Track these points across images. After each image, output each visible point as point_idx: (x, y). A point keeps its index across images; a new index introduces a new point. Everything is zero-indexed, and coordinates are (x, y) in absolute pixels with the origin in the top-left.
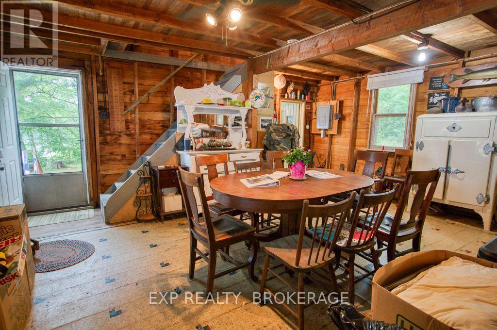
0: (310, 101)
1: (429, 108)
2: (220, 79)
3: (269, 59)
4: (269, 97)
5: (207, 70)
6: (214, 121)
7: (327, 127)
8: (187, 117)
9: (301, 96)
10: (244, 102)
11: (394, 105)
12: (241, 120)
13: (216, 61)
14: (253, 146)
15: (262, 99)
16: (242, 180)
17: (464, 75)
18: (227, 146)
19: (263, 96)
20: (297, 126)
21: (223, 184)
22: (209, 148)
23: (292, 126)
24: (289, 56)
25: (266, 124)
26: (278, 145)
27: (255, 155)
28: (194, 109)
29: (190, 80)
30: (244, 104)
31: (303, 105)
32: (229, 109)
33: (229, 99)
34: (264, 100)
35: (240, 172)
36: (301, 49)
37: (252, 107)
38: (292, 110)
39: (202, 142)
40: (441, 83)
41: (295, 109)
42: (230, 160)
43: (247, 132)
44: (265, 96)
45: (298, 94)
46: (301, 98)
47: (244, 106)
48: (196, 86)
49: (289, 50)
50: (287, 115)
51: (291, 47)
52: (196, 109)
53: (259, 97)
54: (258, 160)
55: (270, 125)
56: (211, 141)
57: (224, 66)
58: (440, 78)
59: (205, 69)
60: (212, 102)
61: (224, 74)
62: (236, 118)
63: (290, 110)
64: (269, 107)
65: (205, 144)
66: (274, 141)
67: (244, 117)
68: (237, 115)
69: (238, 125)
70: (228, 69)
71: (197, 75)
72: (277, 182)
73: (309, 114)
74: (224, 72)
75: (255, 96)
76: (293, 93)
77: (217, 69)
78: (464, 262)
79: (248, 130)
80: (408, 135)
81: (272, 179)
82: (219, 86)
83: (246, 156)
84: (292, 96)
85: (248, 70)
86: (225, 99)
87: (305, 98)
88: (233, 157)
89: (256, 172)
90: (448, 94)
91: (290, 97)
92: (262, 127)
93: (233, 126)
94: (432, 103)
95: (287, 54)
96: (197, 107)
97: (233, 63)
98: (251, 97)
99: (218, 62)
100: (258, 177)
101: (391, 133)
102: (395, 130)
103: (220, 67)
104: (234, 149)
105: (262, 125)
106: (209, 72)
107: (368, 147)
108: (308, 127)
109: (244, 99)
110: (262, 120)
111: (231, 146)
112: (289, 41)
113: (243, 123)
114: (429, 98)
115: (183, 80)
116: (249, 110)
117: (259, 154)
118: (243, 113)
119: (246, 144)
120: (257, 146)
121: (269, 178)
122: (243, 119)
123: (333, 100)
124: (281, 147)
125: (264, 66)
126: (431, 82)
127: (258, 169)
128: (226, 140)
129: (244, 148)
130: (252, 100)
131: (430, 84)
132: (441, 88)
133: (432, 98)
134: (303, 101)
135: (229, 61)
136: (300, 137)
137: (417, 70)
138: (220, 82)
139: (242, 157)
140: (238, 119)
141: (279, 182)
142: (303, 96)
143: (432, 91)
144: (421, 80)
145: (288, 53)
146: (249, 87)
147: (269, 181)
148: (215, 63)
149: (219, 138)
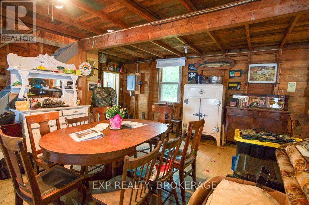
0: (123, 73)
1: (189, 80)
2: (55, 52)
3: (94, 42)
4: (94, 68)
5: (43, 44)
6: (53, 83)
7: (133, 89)
8: (21, 80)
9: (117, 69)
10: (75, 71)
11: (168, 77)
12: (73, 84)
13: (52, 38)
14: (82, 103)
15: (89, 69)
16: (71, 135)
17: (203, 64)
18: (61, 105)
19: (90, 67)
20: (114, 89)
21: (53, 140)
22: (44, 106)
23: (112, 89)
24: (108, 41)
25: (93, 87)
26: (102, 102)
27: (84, 111)
28: (29, 73)
29: (27, 50)
30: (74, 72)
31: (118, 75)
32: (62, 75)
33: (63, 68)
34: (91, 70)
35: (70, 125)
36: (117, 37)
37: (81, 74)
38: (111, 78)
39: (37, 101)
40: (194, 67)
41: (113, 77)
42: (63, 115)
43: (78, 93)
44: (92, 67)
45: (115, 68)
46: (116, 70)
47: (75, 74)
48: (33, 55)
49: (108, 37)
50: (107, 81)
51: (110, 35)
52: (31, 74)
53: (87, 68)
54: (87, 115)
55: (96, 87)
56: (46, 100)
57: (58, 43)
58: (193, 64)
59: (42, 43)
60: (47, 69)
61: (59, 49)
62: (68, 82)
63: (109, 78)
64: (95, 76)
65: (39, 103)
66: (99, 99)
67: (75, 82)
68: (69, 80)
69: (70, 88)
70: (62, 45)
71: (34, 47)
72: (101, 135)
73: (122, 81)
74: (59, 47)
75: (84, 67)
76: (112, 67)
77: (52, 44)
78: (230, 183)
79: (78, 91)
80: (179, 95)
81: (97, 132)
82: (53, 57)
83: (77, 112)
84: (111, 69)
85: (78, 47)
86: (59, 68)
87: (119, 71)
88: (66, 112)
89: (85, 125)
90: (197, 73)
91: (109, 69)
92: (90, 89)
93: (66, 88)
94: (190, 78)
95: (106, 39)
96: (31, 72)
97: (66, 41)
98: (80, 67)
99: (53, 39)
100: (86, 131)
101: (167, 92)
102: (169, 91)
103: (55, 43)
104: (67, 106)
105: (89, 88)
106: (45, 45)
107: (158, 102)
108: (121, 89)
109: (75, 69)
110: (90, 84)
111: (64, 104)
112: (109, 31)
113: (74, 86)
114: (188, 75)
115: (19, 50)
116: (79, 77)
117: (87, 109)
118: (74, 78)
119: (77, 101)
120: (86, 103)
121: (94, 131)
122: (74, 84)
123: (137, 73)
124: (103, 104)
125: (91, 46)
126: (189, 66)
127: (87, 122)
128: (60, 99)
129: (75, 105)
130: (81, 70)
131: (189, 67)
132: (194, 70)
133: (190, 75)
134: (118, 72)
135: (63, 40)
136: (117, 97)
137: (182, 59)
138: (55, 54)
139: (74, 112)
140: (70, 83)
141: (103, 135)
142: (118, 69)
143: (190, 71)
144: (184, 65)
145: (108, 38)
146: (79, 60)
147: (94, 135)
148: (51, 40)
149: (55, 97)
